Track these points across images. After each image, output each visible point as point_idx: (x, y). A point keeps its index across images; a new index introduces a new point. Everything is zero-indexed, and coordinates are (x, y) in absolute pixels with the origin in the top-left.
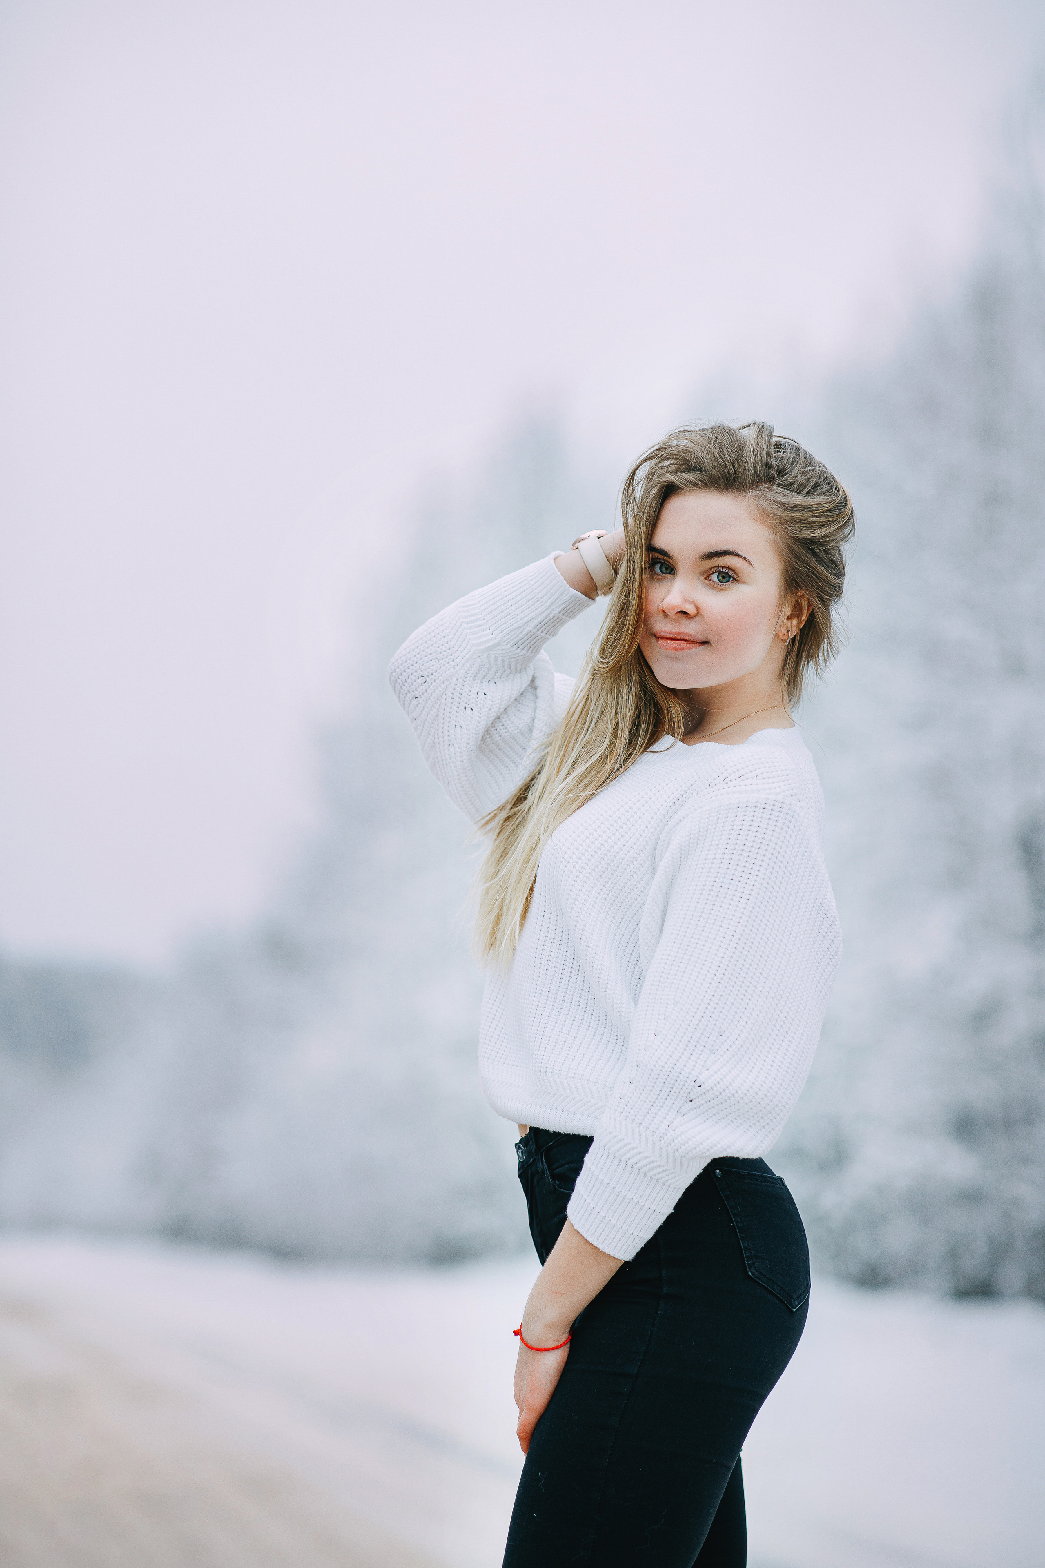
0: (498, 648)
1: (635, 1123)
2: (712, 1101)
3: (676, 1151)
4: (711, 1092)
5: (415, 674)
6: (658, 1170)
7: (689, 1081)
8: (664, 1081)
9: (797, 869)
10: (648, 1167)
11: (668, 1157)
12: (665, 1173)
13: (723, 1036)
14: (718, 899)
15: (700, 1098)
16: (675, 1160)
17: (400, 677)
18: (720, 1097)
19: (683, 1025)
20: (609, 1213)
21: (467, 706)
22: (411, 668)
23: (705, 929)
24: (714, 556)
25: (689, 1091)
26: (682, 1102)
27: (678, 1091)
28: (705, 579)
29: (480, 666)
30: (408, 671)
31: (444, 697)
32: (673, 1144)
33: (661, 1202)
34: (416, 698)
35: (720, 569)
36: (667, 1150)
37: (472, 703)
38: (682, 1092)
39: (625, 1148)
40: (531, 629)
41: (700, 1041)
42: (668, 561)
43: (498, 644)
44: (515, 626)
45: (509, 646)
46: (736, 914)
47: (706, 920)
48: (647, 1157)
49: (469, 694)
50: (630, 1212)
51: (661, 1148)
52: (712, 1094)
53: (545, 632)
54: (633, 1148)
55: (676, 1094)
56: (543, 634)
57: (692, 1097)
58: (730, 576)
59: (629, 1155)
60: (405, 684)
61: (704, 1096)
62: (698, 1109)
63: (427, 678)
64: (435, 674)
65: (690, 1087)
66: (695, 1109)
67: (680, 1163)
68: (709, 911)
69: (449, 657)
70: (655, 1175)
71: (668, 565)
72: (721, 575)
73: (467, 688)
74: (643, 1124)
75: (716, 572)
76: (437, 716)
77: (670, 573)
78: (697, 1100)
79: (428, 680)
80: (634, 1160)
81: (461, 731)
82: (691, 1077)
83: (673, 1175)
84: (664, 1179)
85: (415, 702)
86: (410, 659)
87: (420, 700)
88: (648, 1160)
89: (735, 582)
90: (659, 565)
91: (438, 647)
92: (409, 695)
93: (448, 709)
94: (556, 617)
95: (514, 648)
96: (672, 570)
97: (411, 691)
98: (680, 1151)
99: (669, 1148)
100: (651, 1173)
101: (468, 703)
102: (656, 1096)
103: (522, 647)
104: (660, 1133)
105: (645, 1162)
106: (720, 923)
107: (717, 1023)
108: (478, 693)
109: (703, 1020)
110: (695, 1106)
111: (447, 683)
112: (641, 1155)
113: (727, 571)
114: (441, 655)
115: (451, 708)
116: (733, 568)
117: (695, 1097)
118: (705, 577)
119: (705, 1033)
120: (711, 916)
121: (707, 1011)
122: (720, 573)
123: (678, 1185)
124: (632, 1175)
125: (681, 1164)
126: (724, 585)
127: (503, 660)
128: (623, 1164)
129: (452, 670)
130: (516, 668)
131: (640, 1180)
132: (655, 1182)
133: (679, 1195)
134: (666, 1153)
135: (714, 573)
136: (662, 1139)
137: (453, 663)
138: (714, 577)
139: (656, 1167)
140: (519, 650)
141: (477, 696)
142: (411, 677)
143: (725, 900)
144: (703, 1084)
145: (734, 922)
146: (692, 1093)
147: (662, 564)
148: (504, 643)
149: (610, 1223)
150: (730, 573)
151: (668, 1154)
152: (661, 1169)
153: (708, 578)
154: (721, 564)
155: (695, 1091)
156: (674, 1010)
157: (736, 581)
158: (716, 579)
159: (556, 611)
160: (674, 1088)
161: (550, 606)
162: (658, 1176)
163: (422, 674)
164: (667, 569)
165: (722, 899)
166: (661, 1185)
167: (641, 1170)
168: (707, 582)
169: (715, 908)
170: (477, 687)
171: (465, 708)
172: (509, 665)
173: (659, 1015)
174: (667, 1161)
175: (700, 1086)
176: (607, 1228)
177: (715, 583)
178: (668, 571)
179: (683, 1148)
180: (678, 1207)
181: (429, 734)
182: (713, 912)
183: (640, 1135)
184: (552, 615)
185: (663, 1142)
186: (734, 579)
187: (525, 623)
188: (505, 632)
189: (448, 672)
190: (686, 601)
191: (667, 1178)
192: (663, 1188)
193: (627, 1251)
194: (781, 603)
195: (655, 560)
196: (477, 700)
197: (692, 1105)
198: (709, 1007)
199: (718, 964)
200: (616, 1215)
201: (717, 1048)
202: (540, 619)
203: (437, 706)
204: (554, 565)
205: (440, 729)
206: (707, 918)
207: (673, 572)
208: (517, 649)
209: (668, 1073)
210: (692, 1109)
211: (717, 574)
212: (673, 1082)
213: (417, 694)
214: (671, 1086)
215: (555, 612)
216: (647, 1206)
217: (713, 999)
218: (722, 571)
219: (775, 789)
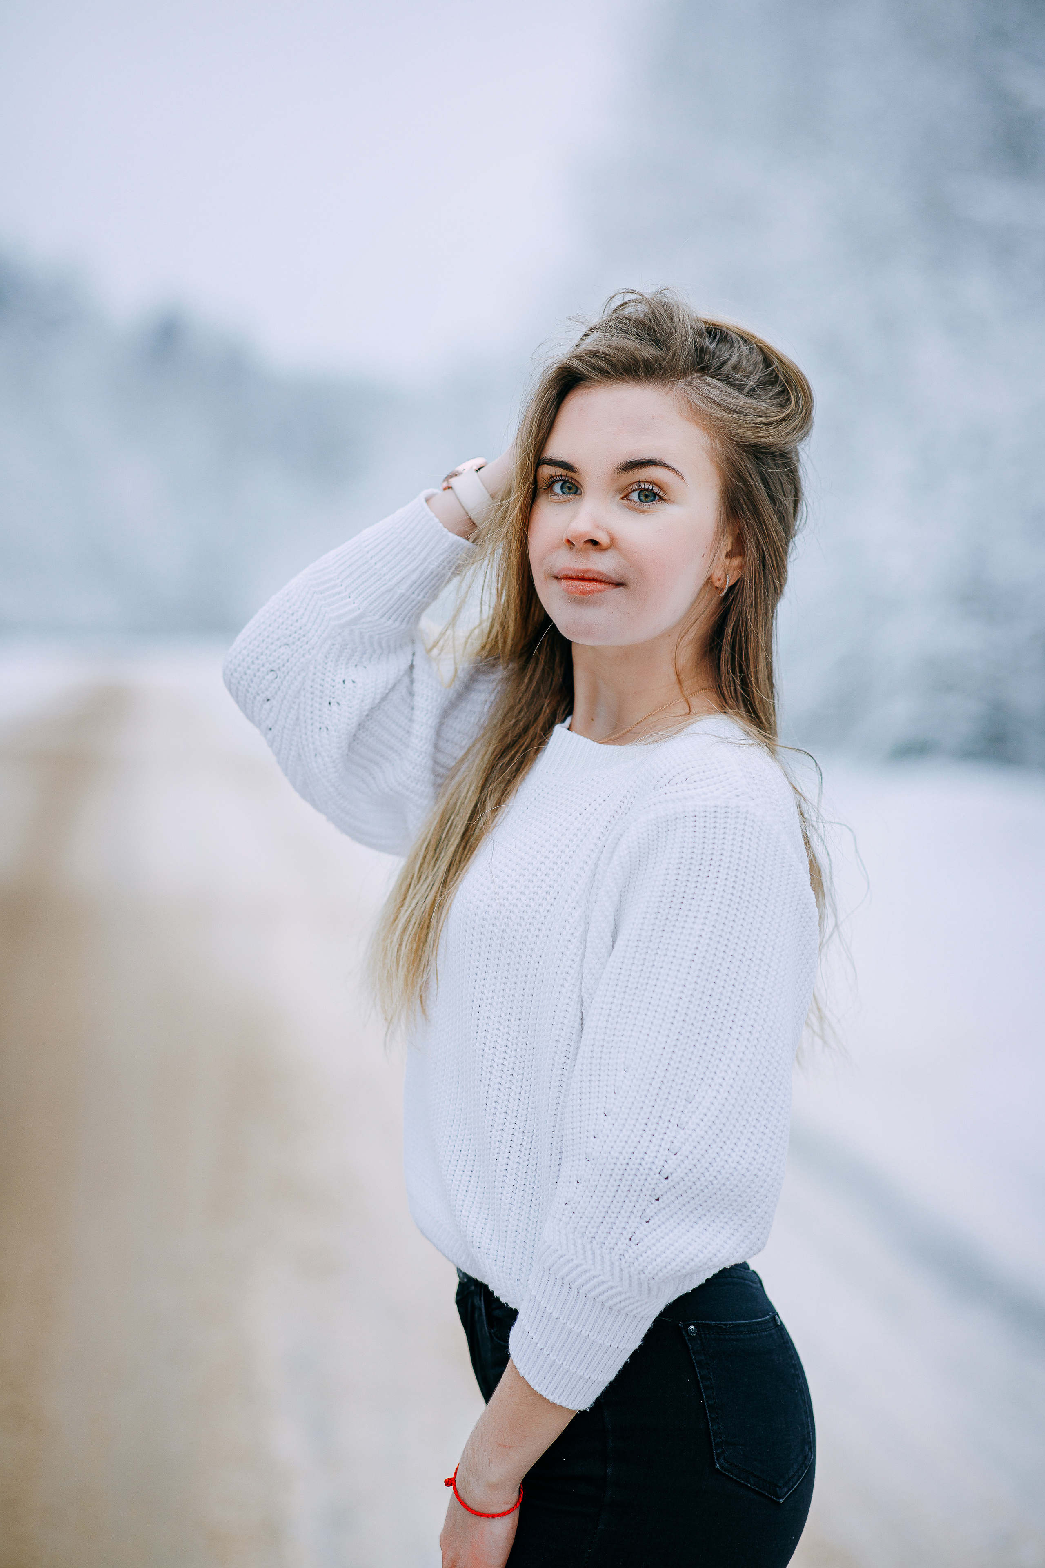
0: (363, 620)
1: (585, 1238)
2: (685, 1195)
3: (641, 1273)
4: (682, 1183)
5: (262, 669)
6: (619, 1298)
7: (652, 1173)
8: (619, 1177)
9: (771, 871)
10: (606, 1294)
11: (631, 1280)
12: (627, 1302)
13: (693, 1102)
14: (668, 922)
15: (669, 1193)
16: (640, 1284)
17: (244, 677)
18: (694, 1187)
19: (638, 1097)
20: (560, 1356)
21: (332, 701)
22: (256, 662)
23: (655, 963)
24: (634, 467)
25: (652, 1186)
26: (646, 1203)
27: (639, 1188)
28: (622, 498)
29: (341, 646)
30: (252, 667)
31: (302, 693)
32: (636, 1264)
33: (625, 1336)
34: (268, 700)
35: (642, 485)
36: (629, 1272)
37: (338, 695)
38: (644, 1189)
39: (575, 1272)
40: (403, 591)
41: (663, 1116)
42: (572, 478)
43: (362, 616)
44: (383, 589)
45: (377, 617)
46: (691, 939)
47: (655, 952)
48: (603, 1282)
49: (333, 684)
50: (586, 1352)
51: (621, 1270)
52: (684, 1185)
53: (422, 595)
54: (586, 1271)
55: (637, 1193)
56: (420, 598)
57: (659, 1193)
58: (655, 495)
59: (580, 1281)
60: (252, 685)
61: (673, 1190)
62: (668, 1209)
63: (278, 672)
64: (287, 664)
65: (655, 1181)
66: (664, 1209)
67: (647, 1287)
68: (658, 940)
69: (301, 640)
70: (615, 1305)
71: (572, 484)
72: (643, 493)
73: (329, 677)
74: (597, 1238)
75: (636, 490)
76: (297, 719)
77: (575, 493)
78: (665, 1197)
79: (280, 674)
80: (587, 1287)
81: (327, 734)
82: (654, 1168)
83: (640, 1303)
84: (627, 1309)
85: (267, 705)
86: (253, 651)
87: (273, 702)
88: (605, 1286)
89: (662, 501)
90: (560, 483)
91: (287, 629)
92: (258, 698)
93: (308, 708)
94: (435, 573)
95: (383, 620)
96: (577, 488)
97: (260, 692)
98: (646, 1272)
99: (632, 1269)
100: (611, 1302)
101: (333, 696)
102: (611, 1200)
103: (394, 617)
104: (619, 1250)
105: (601, 1288)
106: (673, 953)
107: (682, 1087)
108: (344, 681)
109: (663, 1087)
110: (662, 1205)
111: (303, 674)
112: (596, 1280)
113: (650, 488)
114: (291, 638)
115: (312, 706)
116: (659, 483)
117: (661, 1193)
118: (621, 496)
119: (668, 1103)
120: (661, 945)
121: (668, 1075)
122: (641, 491)
123: (645, 1314)
124: (587, 1306)
125: (649, 1289)
126: (648, 506)
127: (371, 637)
128: (574, 1292)
129: (308, 656)
130: (389, 646)
131: (597, 1312)
132: (616, 1313)
133: (649, 1324)
134: (628, 1276)
135: (634, 491)
136: (622, 1257)
137: (307, 647)
138: (635, 496)
139: (616, 1295)
140: (390, 622)
141: (344, 686)
142: (258, 674)
143: (677, 924)
144: (670, 1175)
145: (690, 950)
146: (657, 1189)
147: (565, 482)
148: (371, 614)
149: (562, 1368)
150: (656, 490)
151: (630, 1276)
152: (623, 1296)
153: (626, 497)
154: (642, 478)
155: (661, 1185)
156: (625, 1077)
157: (664, 500)
158: (637, 499)
159: (434, 565)
160: (634, 1185)
161: (425, 560)
162: (619, 1306)
163: (270, 667)
164: (570, 488)
165: (673, 923)
166: (624, 1316)
167: (597, 1299)
168: (625, 502)
169: (664, 934)
170: (341, 674)
171: (330, 703)
172: (380, 643)
173: (607, 1086)
174: (630, 1285)
175: (667, 1178)
176: (558, 1374)
177: (635, 503)
178: (572, 491)
179: (650, 1267)
180: (648, 1338)
181: (291, 744)
182: (663, 940)
183: (594, 1253)
184: (429, 571)
185: (623, 1261)
186: (661, 498)
187: (396, 585)
188: (370, 598)
189: (302, 660)
190: (598, 527)
191: (631, 1307)
192: (627, 1319)
193: (584, 1401)
194: (719, 534)
195: (555, 478)
196: (344, 690)
197: (659, 1205)
198: (670, 1069)
199: (675, 1008)
200: (568, 1357)
201: (686, 1119)
202: (414, 577)
203: (296, 707)
204: (428, 510)
205: (304, 736)
206: (656, 949)
207: (579, 492)
208: (388, 620)
209: (624, 1166)
210: (660, 1211)
211: (637, 492)
212: (631, 1177)
213: (268, 694)
214: (629, 1183)
215: (432, 566)
216: (607, 1344)
217: (674, 1056)
218: (645, 489)
219: (712, 792)
